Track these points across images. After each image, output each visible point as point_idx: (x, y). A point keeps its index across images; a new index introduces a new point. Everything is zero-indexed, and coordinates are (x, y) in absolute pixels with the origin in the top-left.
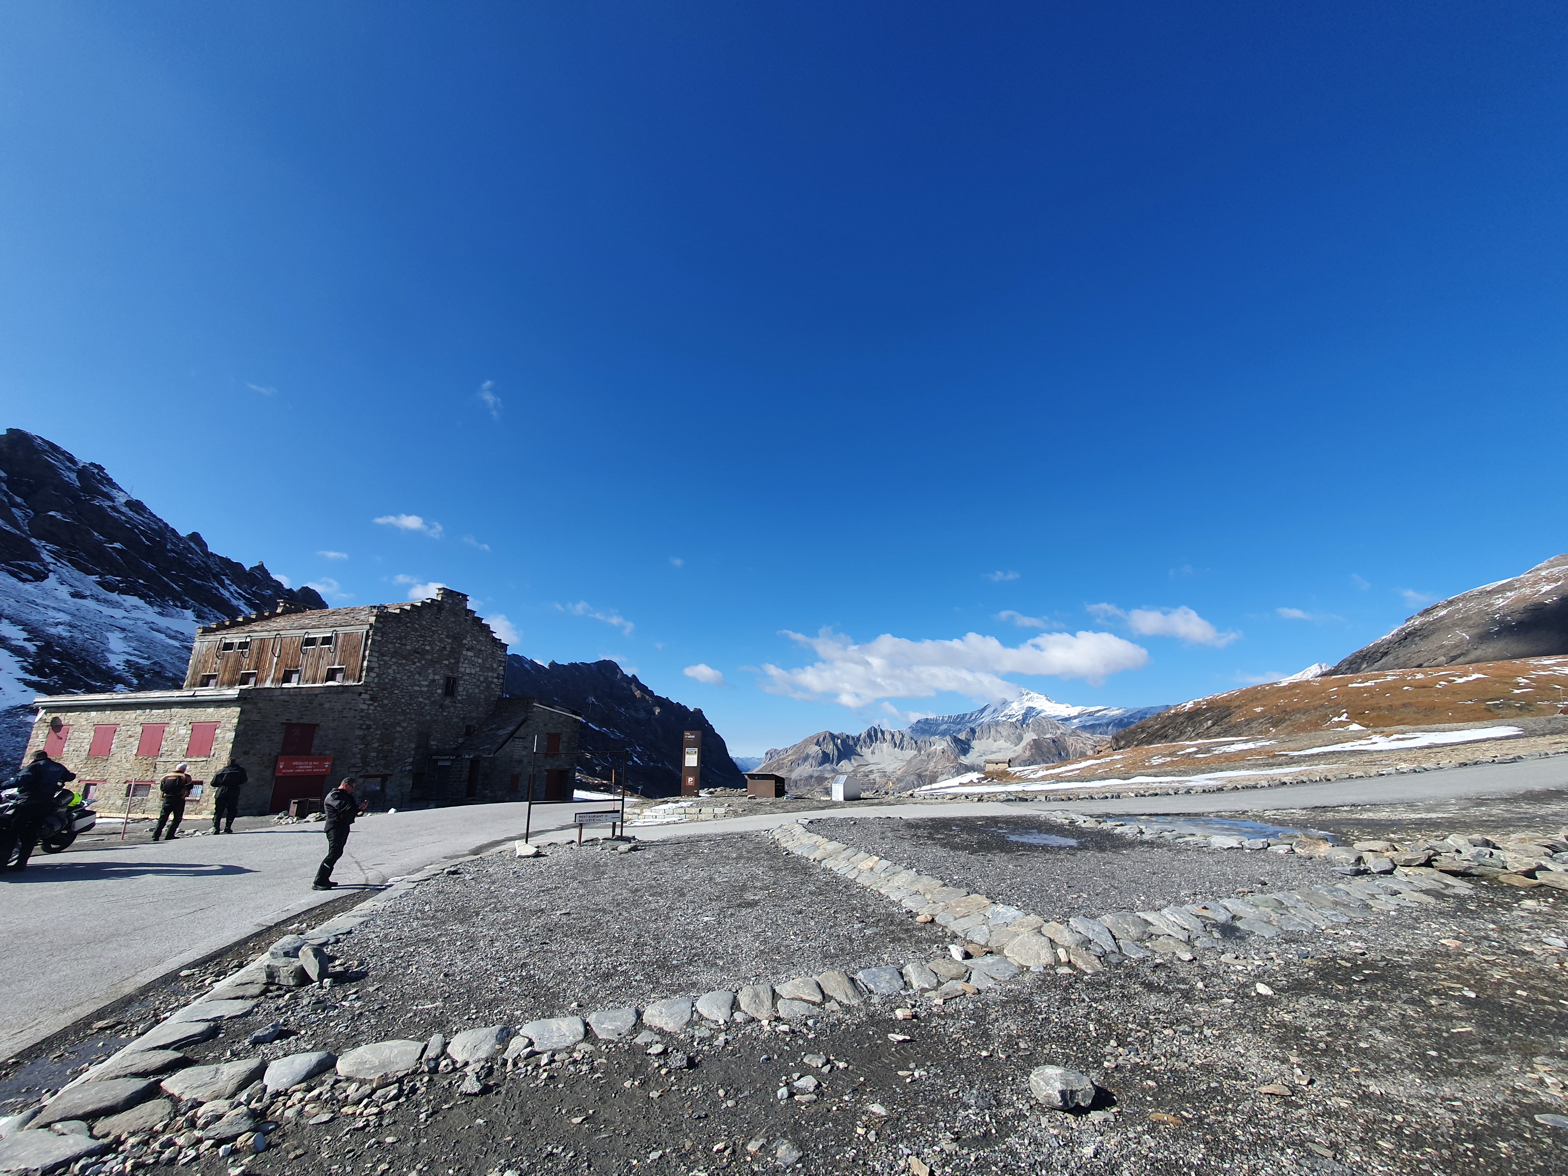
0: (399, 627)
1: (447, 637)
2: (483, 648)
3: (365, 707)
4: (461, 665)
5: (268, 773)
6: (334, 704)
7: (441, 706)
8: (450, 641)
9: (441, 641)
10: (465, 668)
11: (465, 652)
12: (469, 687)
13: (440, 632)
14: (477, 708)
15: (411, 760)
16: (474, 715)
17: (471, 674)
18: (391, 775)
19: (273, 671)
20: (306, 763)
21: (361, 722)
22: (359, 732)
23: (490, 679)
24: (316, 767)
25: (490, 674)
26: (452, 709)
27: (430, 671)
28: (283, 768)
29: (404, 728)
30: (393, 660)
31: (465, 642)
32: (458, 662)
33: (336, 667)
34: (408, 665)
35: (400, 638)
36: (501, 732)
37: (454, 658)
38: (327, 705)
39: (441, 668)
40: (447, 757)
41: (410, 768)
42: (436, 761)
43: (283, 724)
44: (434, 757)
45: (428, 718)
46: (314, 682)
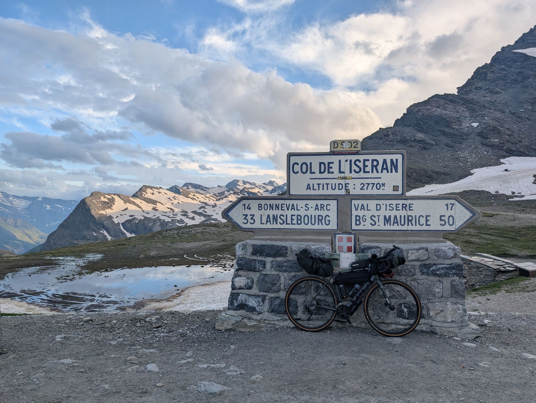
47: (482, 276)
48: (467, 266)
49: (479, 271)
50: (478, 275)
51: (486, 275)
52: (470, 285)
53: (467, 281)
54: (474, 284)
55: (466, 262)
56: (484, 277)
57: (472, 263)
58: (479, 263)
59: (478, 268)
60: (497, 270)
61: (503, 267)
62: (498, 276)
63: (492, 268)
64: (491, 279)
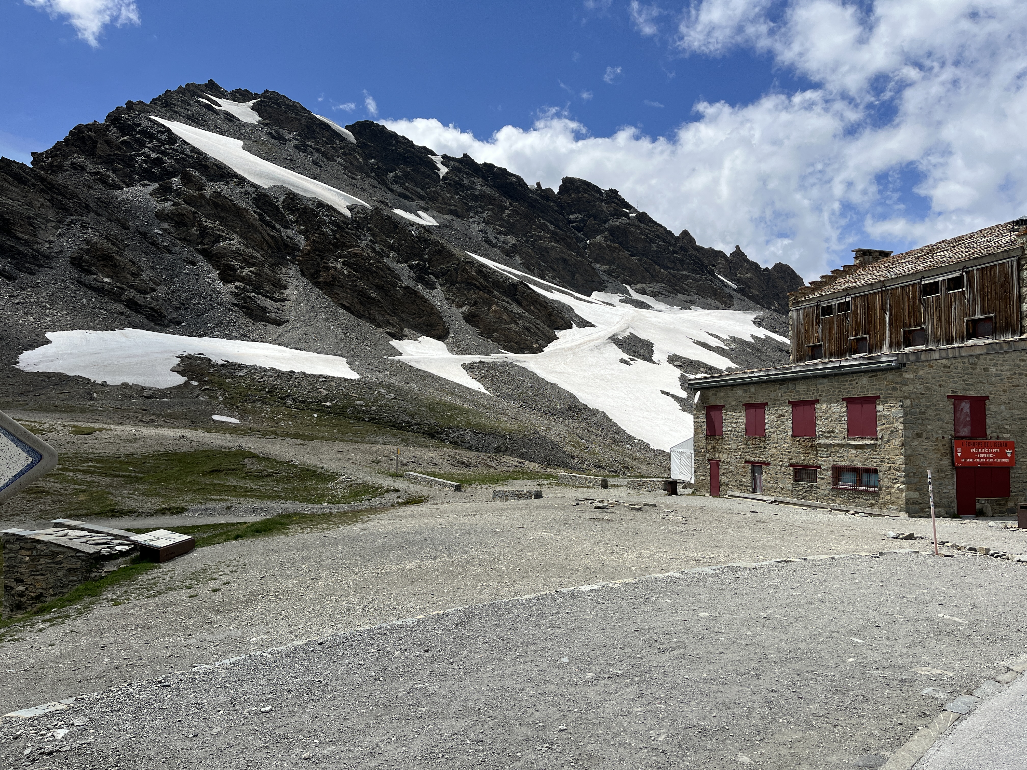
5: (946, 462)
6: (1000, 368)
19: (888, 332)
20: (985, 450)
24: (997, 456)
28: (962, 456)
33: (979, 316)
38: (993, 369)
43: (949, 397)
46: (949, 341)
47: (60, 574)
48: (28, 553)
49: (54, 563)
50: (51, 571)
51: (69, 570)
52: (32, 598)
53: (27, 589)
54: (41, 594)
55: (25, 546)
56: (65, 576)
57: (39, 546)
58: (55, 544)
59: (54, 554)
60: (96, 555)
61: (108, 547)
62: (96, 568)
63: (83, 552)
64: (80, 578)
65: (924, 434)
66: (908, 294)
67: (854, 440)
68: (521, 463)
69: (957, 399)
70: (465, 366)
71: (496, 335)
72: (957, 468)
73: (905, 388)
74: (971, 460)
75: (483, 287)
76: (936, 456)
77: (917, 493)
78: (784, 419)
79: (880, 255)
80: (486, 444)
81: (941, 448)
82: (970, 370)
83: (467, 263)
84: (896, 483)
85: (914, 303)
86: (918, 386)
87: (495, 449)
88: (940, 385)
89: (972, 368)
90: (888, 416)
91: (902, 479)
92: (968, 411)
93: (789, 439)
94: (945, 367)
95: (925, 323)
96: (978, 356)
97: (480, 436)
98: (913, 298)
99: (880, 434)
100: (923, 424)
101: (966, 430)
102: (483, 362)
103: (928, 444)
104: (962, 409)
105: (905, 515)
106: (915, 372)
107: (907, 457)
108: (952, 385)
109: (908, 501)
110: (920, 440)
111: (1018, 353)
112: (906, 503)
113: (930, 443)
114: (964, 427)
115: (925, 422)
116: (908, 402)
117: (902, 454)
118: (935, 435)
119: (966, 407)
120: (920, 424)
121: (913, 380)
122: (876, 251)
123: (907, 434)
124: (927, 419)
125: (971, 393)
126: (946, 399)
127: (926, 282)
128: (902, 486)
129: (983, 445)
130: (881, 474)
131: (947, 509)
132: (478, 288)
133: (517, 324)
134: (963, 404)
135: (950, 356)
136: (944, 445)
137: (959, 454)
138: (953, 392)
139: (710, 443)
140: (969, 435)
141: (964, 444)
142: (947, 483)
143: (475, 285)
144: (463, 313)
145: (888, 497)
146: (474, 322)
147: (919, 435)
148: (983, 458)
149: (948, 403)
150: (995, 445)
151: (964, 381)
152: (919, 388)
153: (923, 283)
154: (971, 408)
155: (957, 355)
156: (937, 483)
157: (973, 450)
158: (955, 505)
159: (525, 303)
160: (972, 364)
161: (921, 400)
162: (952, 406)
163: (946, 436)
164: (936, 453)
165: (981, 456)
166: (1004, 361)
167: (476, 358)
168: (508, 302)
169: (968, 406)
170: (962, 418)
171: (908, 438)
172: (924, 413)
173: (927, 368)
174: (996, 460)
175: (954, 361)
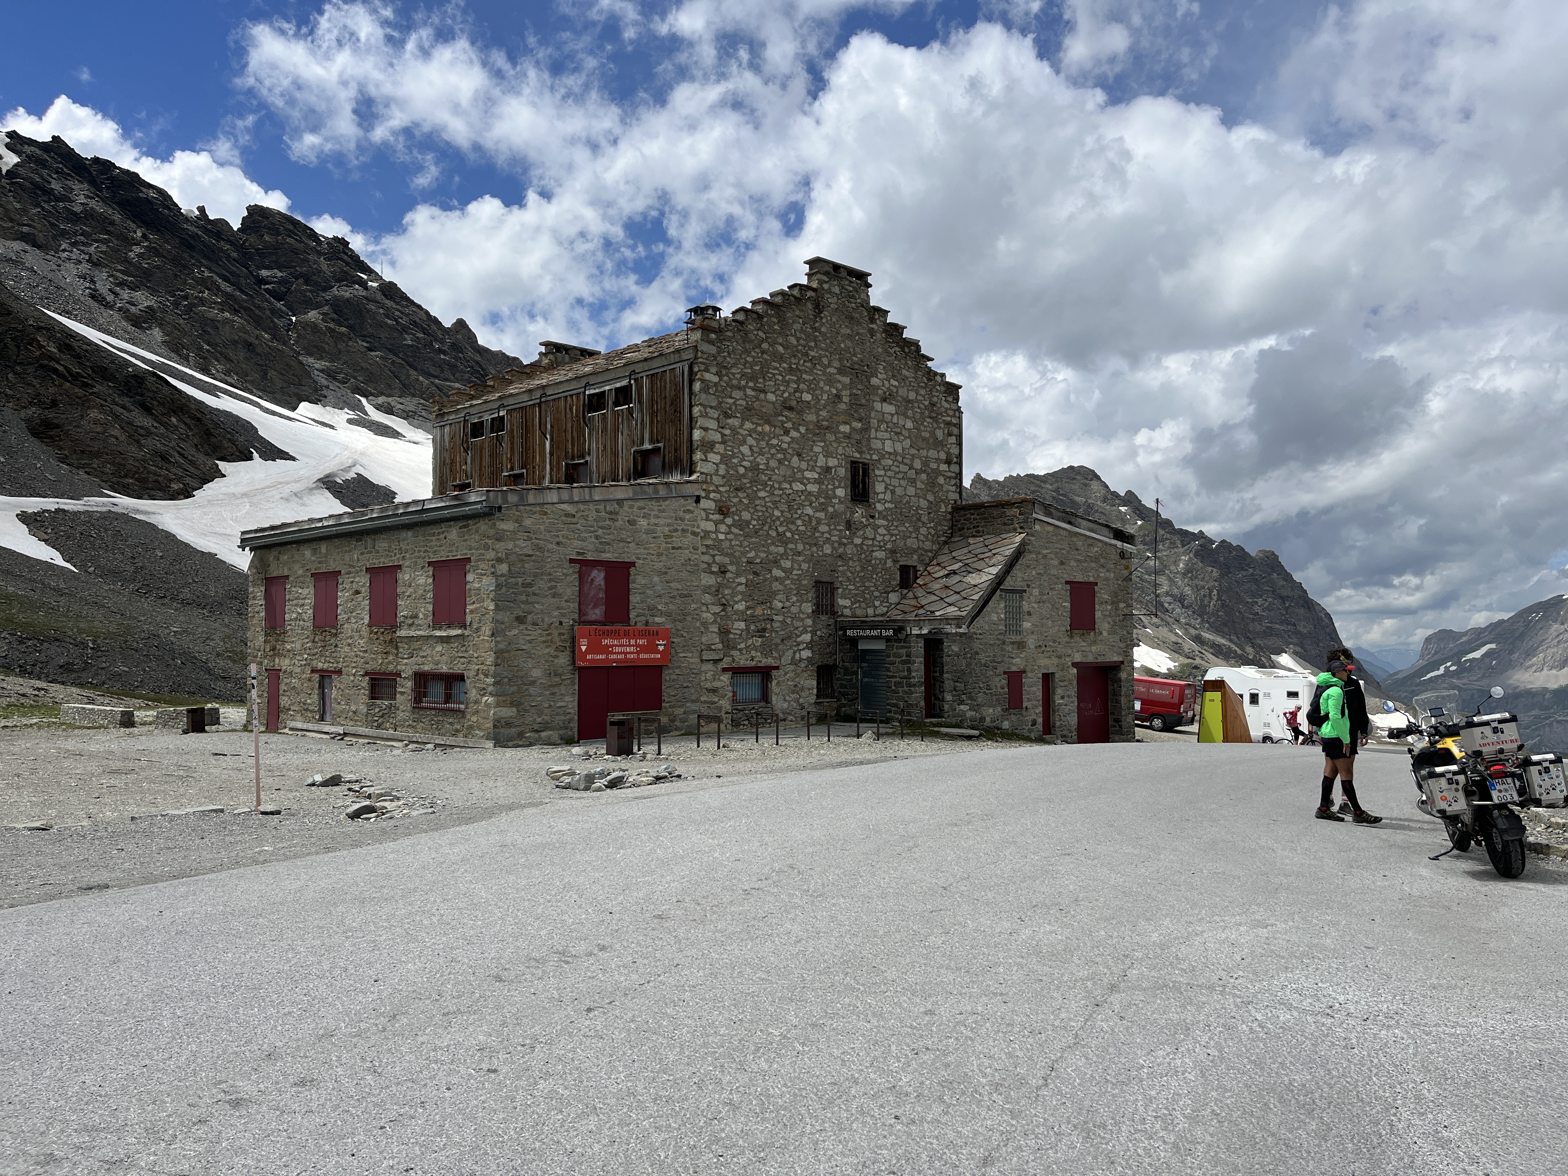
0: (747, 352)
1: (840, 371)
2: (912, 396)
3: (710, 526)
4: (873, 433)
5: (563, 660)
6: (653, 521)
7: (849, 525)
8: (847, 380)
9: (830, 382)
10: (883, 441)
11: (878, 406)
12: (895, 482)
13: (825, 361)
14: (917, 530)
15: (807, 637)
16: (912, 543)
17: (895, 453)
18: (777, 668)
19: (548, 466)
20: (624, 641)
21: (706, 558)
22: (709, 580)
23: (934, 466)
24: (644, 649)
25: (933, 454)
26: (869, 532)
27: (817, 449)
28: (588, 651)
29: (788, 571)
30: (748, 425)
31: (874, 381)
32: (866, 429)
33: (647, 446)
34: (776, 436)
35: (753, 378)
36: (973, 579)
37: (860, 420)
38: (643, 522)
39: (837, 440)
40: (875, 633)
41: (807, 654)
42: (854, 641)
43: (572, 561)
44: (849, 633)
45: (828, 550)
65: (530, 618)
66: (571, 409)
67: (440, 629)
68: (39, 689)
69: (584, 565)
70: (24, 518)
71: (95, 463)
72: (580, 669)
73: (500, 546)
74: (603, 657)
75: (71, 375)
76: (547, 651)
77: (514, 709)
78: (360, 597)
79: (582, 355)
80: (44, 659)
81: (556, 639)
82: (608, 522)
83: (39, 329)
84: (484, 695)
85: (578, 421)
86: (521, 543)
87: (61, 667)
88: (558, 543)
89: (610, 519)
90: (479, 589)
91: (490, 689)
92: (602, 583)
93: (365, 632)
94: (567, 515)
95: (589, 454)
96: (620, 502)
97: (30, 643)
98: (577, 416)
99: (468, 618)
100: (526, 602)
101: (597, 611)
102: (63, 510)
103: (535, 633)
104: (592, 580)
105: (490, 744)
106: (516, 521)
107: (499, 653)
108: (577, 543)
109: (498, 723)
110: (522, 627)
111: (682, 501)
112: (495, 726)
113: (540, 631)
114: (595, 607)
115: (531, 599)
116: (504, 568)
117: (491, 650)
118: (546, 619)
119: (598, 577)
120: (523, 602)
121: (514, 532)
122: (575, 348)
123: (499, 617)
124: (534, 594)
125: (607, 556)
126: (567, 565)
127: (592, 392)
128: (491, 700)
129: (622, 633)
130: (468, 681)
131: (562, 732)
132: (61, 375)
133: (140, 446)
134: (595, 573)
135: (576, 499)
136: (560, 634)
137: (584, 648)
138: (578, 553)
139: (269, 642)
140: (602, 619)
141: (592, 633)
142: (563, 692)
143: (55, 371)
144: (28, 421)
145: (474, 719)
146: (51, 437)
147: (520, 620)
148: (621, 653)
149: (571, 571)
150: (642, 634)
151: (597, 537)
152: (523, 546)
153: (587, 392)
154: (606, 578)
155: (587, 498)
156: (547, 693)
157: (605, 642)
158: (575, 725)
159: (158, 410)
160: (611, 513)
161: (526, 566)
162: (577, 576)
163: (565, 620)
164: (547, 647)
165: (617, 649)
166: (660, 511)
167: (50, 504)
168: (123, 407)
169: (602, 575)
170: (592, 593)
171: (502, 623)
172: (530, 585)
173: (537, 516)
174: (641, 656)
175: (582, 507)
